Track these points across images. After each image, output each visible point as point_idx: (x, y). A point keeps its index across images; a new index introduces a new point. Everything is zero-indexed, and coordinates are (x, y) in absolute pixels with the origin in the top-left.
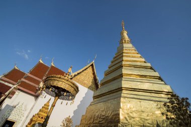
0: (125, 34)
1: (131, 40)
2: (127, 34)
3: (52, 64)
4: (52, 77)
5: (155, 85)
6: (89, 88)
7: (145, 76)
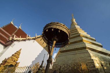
3: (20, 27)
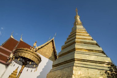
0: (78, 18)
1: (82, 23)
2: (80, 18)
3: (21, 39)
4: (21, 50)
5: (99, 57)
6: (49, 59)
7: (92, 50)
